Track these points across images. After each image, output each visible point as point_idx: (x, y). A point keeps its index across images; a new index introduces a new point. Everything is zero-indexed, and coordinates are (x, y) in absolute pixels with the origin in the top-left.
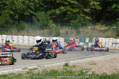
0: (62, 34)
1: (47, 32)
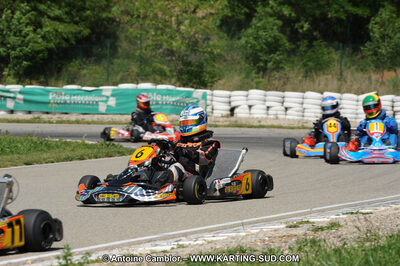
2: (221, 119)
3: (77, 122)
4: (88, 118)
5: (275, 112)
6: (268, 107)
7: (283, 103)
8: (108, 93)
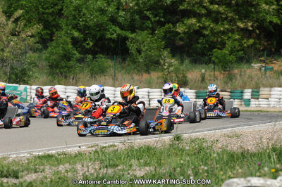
0: (192, 81)
1: (158, 78)
6: (68, 97)
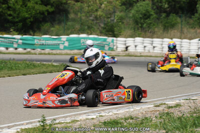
2: (121, 53)
3: (49, 54)
4: (54, 52)
5: (148, 49)
6: (145, 47)
7: (152, 44)
8: (65, 40)
